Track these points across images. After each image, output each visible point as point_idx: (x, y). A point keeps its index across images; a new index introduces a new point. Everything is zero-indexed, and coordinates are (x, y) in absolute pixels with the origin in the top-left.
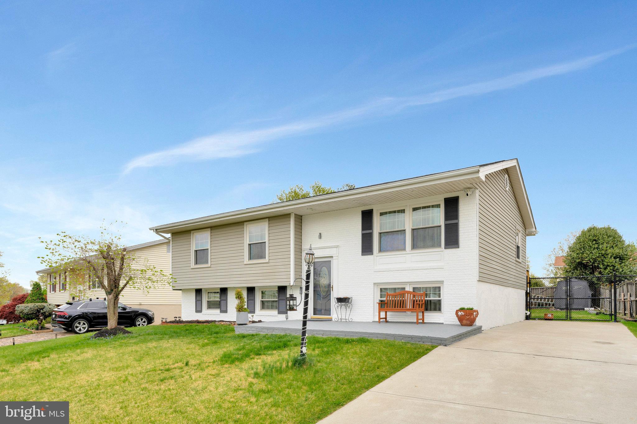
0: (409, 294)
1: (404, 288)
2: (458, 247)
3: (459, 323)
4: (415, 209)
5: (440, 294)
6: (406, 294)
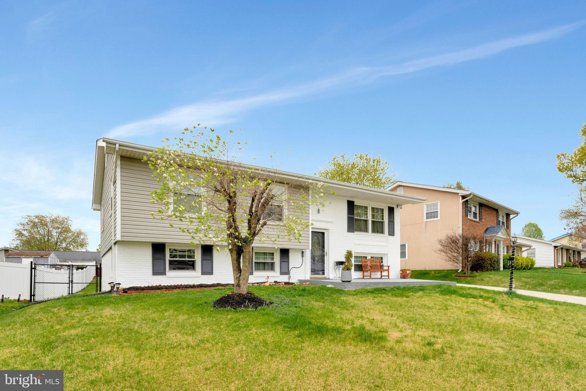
1: (366, 257)
2: (395, 236)
4: (372, 208)
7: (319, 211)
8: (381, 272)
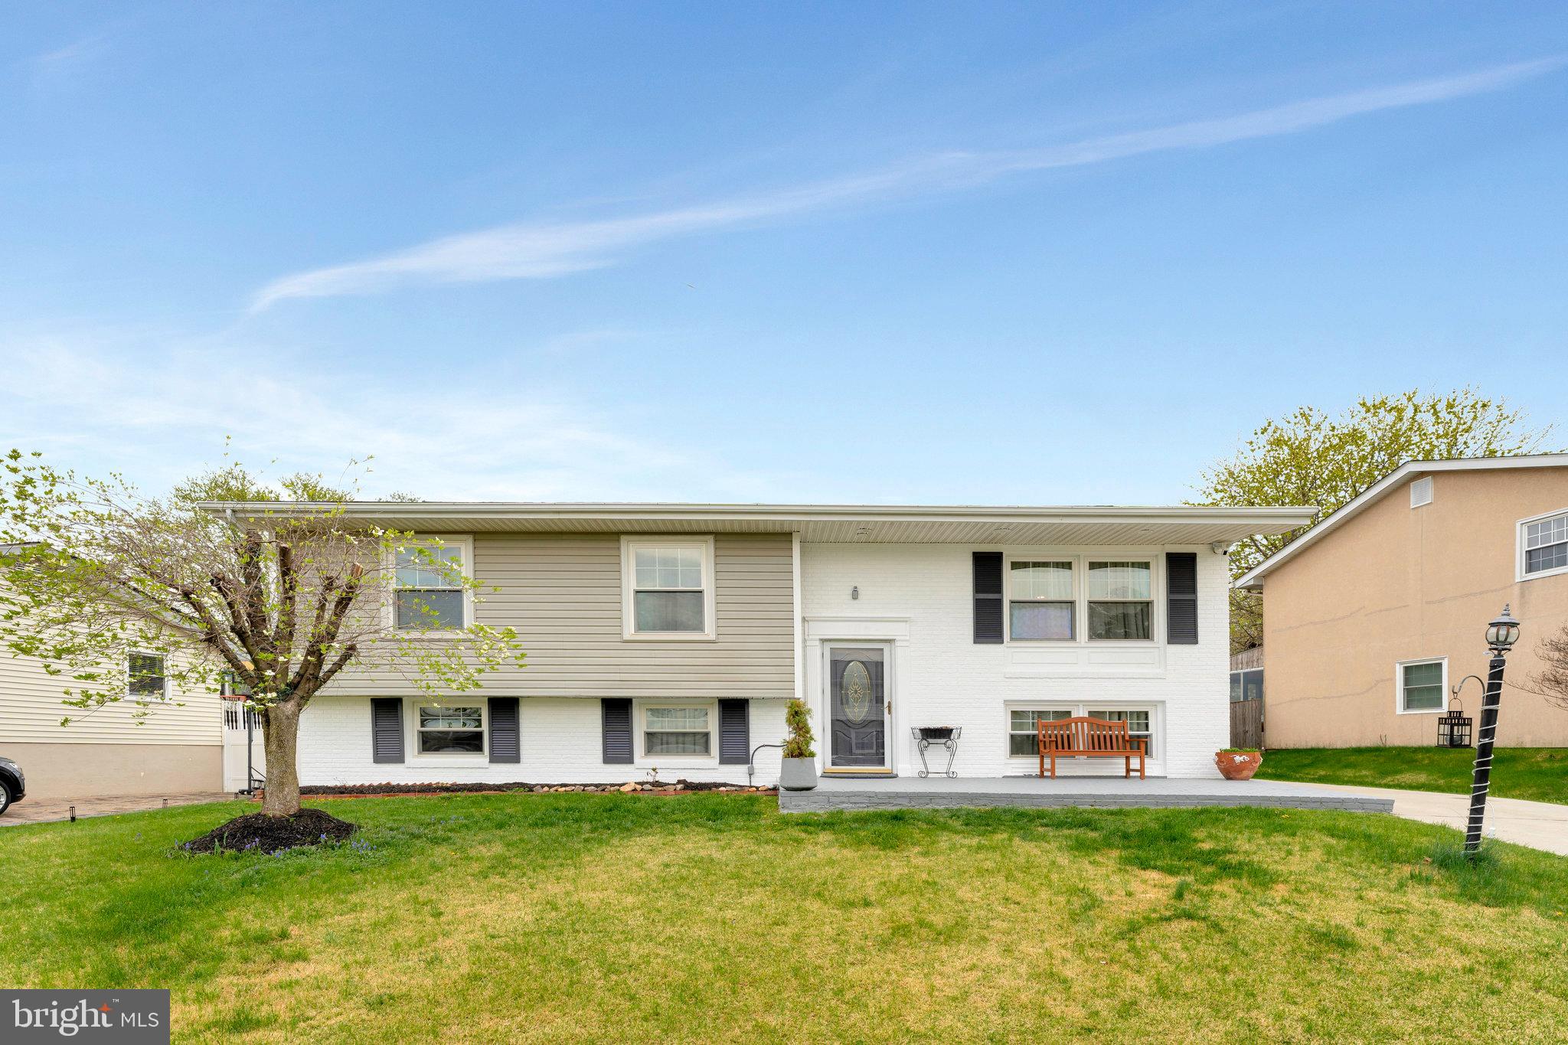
0: (1079, 724)
1: (1069, 713)
2: (1196, 643)
3: (1221, 776)
4: (1093, 566)
5: (1147, 725)
6: (1073, 725)
7: (855, 594)
8: (1128, 758)
